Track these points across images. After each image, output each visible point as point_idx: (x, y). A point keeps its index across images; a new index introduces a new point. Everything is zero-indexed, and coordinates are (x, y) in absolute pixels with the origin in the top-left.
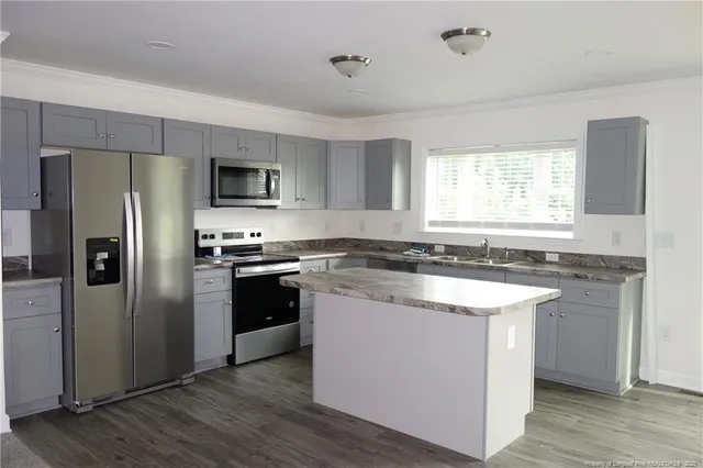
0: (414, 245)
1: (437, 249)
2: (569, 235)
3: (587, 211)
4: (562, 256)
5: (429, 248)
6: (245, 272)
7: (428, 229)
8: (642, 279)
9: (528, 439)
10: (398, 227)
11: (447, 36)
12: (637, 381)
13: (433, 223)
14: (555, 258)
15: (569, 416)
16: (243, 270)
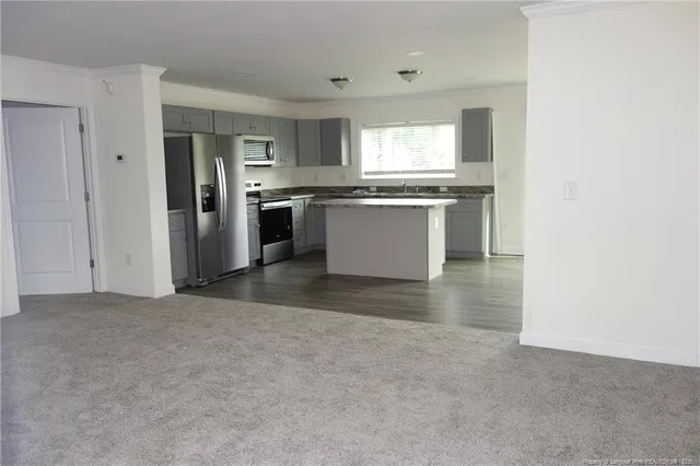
0: (355, 188)
1: (371, 189)
2: (453, 176)
3: (463, 161)
4: (449, 188)
5: (367, 188)
6: (266, 206)
7: (364, 177)
8: (492, 198)
9: (444, 276)
10: (343, 177)
11: (401, 73)
12: (491, 253)
13: (367, 173)
14: (445, 189)
15: (462, 266)
16: (265, 205)
